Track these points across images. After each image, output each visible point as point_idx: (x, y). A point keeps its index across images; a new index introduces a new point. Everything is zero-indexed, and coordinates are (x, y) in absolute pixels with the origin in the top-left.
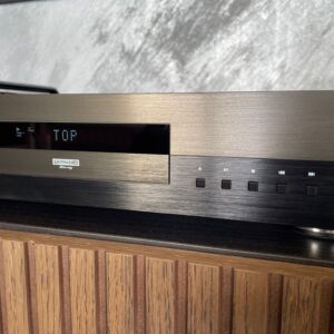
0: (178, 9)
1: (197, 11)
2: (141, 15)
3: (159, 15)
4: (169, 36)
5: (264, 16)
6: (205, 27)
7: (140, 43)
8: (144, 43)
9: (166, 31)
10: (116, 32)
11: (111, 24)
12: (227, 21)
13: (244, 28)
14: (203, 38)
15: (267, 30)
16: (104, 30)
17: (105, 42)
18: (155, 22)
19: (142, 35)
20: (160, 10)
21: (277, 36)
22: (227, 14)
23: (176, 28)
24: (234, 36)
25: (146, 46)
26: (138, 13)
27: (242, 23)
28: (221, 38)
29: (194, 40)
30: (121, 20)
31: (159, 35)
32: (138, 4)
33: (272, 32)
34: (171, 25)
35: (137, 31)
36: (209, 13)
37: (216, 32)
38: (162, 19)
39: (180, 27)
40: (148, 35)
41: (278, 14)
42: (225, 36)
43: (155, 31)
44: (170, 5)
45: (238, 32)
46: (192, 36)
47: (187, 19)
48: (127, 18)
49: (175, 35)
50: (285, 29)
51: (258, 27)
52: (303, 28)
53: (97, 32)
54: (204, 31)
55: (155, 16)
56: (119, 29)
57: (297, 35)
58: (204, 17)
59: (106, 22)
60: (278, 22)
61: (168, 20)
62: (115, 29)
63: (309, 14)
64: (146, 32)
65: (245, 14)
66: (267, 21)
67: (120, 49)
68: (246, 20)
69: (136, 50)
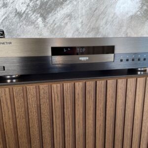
4: (38, 7)
5: (75, 3)
6: (53, 5)
7: (24, 9)
8: (26, 9)
9: (36, 5)
13: (68, 7)
14: (52, 9)
15: (76, 8)
16: (5, 2)
19: (25, 5)
21: (80, 11)
23: (41, 4)
24: (64, 10)
28: (60, 10)
29: (49, 10)
31: (33, 6)
33: (78, 9)
34: (39, 2)
35: (22, 3)
37: (57, 7)
40: (28, 6)
43: (31, 4)
45: (66, 8)
46: (48, 8)
49: (41, 7)
50: (82, 8)
51: (73, 7)
52: (88, 8)
54: (53, 7)
57: (86, 11)
60: (80, 6)
63: (90, 4)
64: (27, 4)
65: (68, 2)
66: (76, 5)
67: (15, 11)
68: (68, 4)
69: (23, 12)
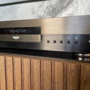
0: (53, 5)
1: (58, 5)
2: (43, 7)
3: (48, 6)
4: (50, 12)
5: (76, 6)
6: (60, 9)
7: (43, 14)
9: (50, 10)
10: (37, 11)
11: (36, 9)
12: (66, 7)
13: (70, 9)
14: (59, 12)
15: (77, 9)
16: (34, 11)
17: (34, 14)
18: (47, 8)
19: (43, 12)
20: (48, 5)
21: (79, 11)
22: (66, 5)
24: (68, 11)
25: (44, 15)
26: (42, 6)
27: (70, 8)
28: (64, 12)
29: (57, 12)
30: (38, 8)
31: (48, 12)
32: (43, 4)
33: (78, 10)
34: (51, 9)
35: (42, 11)
36: (61, 5)
37: (63, 10)
38: (49, 8)
39: (53, 9)
40: (45, 11)
41: (79, 5)
42: (65, 11)
43: (47, 10)
44: (51, 4)
46: (57, 11)
47: (55, 7)
48: (40, 7)
49: (52, 11)
50: (81, 9)
51: (74, 8)
52: (86, 8)
53: (32, 11)
55: (47, 7)
56: (38, 10)
57: (85, 10)
58: (59, 6)
59: (34, 9)
60: (79, 7)
61: (50, 8)
62: (37, 10)
63: (88, 4)
64: (44, 11)
65: (71, 5)
66: (76, 7)
67: (38, 16)
68: (71, 7)
69: (42, 16)
